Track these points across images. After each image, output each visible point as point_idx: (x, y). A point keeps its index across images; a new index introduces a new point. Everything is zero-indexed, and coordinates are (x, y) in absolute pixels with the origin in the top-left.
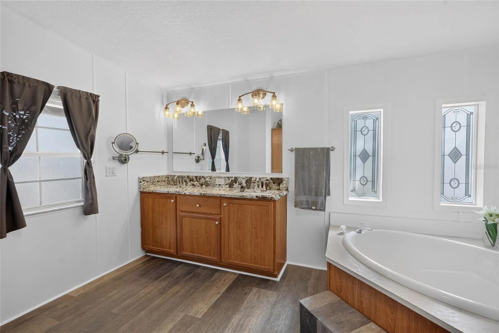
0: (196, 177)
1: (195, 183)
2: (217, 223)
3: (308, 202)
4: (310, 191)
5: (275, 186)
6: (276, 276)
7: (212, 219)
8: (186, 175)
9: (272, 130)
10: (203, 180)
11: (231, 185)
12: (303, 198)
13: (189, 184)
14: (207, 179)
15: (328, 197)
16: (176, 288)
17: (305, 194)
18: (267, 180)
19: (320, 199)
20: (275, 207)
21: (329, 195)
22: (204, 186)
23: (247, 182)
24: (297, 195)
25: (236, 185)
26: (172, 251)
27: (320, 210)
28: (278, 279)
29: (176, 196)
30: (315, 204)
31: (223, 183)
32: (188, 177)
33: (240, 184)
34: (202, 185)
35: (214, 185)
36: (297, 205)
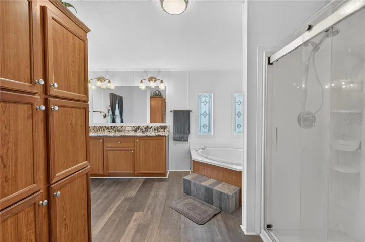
0: (111, 127)
1: (111, 131)
2: (132, 151)
3: (180, 138)
4: (181, 132)
5: (162, 130)
6: (166, 176)
7: (128, 150)
8: (104, 125)
9: (151, 97)
10: (116, 129)
11: (136, 131)
12: (177, 136)
13: (106, 131)
14: (119, 128)
15: (189, 135)
16: (112, 189)
17: (178, 133)
18: (158, 127)
19: (185, 136)
20: (165, 140)
21: (190, 133)
22: (117, 132)
23: (145, 129)
24: (174, 134)
25: (138, 131)
26: (101, 172)
27: (186, 141)
28: (167, 177)
29: (103, 138)
30: (183, 138)
31: (130, 130)
32: (105, 127)
33: (142, 130)
34: (115, 131)
35: (125, 131)
36: (175, 139)
